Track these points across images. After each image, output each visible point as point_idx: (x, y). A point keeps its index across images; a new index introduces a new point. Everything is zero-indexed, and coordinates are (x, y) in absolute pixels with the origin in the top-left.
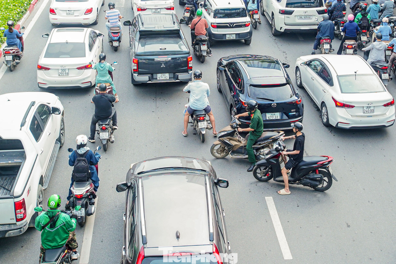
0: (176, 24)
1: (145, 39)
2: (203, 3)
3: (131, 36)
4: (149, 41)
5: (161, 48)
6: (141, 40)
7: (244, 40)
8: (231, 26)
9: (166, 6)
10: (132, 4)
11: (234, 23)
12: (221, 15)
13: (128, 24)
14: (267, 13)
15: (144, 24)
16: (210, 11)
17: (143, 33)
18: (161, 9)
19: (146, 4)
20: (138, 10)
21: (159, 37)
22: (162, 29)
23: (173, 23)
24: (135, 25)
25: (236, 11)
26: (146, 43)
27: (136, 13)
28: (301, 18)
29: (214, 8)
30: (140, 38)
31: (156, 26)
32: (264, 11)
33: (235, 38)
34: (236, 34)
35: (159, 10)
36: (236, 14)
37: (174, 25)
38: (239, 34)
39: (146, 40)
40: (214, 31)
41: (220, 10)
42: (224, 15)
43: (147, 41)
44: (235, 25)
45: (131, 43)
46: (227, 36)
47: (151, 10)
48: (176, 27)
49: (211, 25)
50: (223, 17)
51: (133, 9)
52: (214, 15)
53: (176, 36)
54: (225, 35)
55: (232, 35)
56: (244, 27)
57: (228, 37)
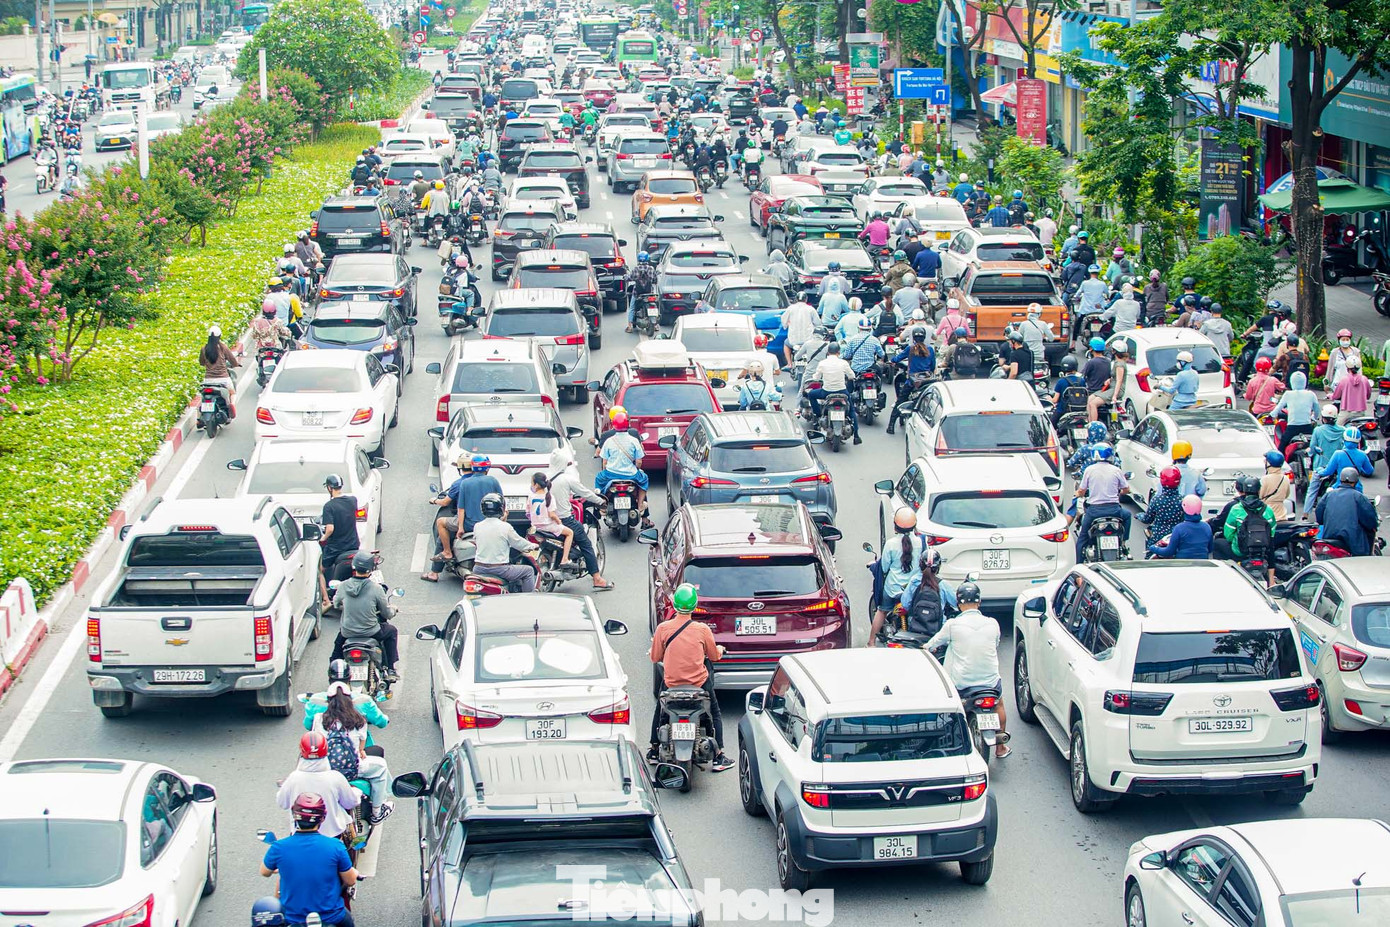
0: (635, 788)
1: (491, 862)
2: (764, 690)
3: (424, 844)
4: (507, 870)
5: (563, 903)
6: (473, 865)
7: (957, 863)
8: (898, 796)
9: (593, 706)
10: (436, 695)
11: (909, 785)
12: (852, 748)
13: (415, 788)
14: (1048, 711)
15: (484, 787)
16: (798, 727)
17: (484, 831)
18: (571, 723)
19: (498, 697)
20: (462, 725)
21: (553, 851)
22: (570, 812)
23: (619, 782)
24: (446, 795)
25: (922, 726)
26: (497, 880)
27: (453, 737)
28: (1203, 728)
29: (815, 712)
30: (467, 857)
31: (543, 798)
32: (1032, 703)
33: (915, 854)
34: (920, 835)
35: (557, 724)
36: (919, 742)
37: (627, 792)
38: (932, 835)
39: (495, 864)
40: (813, 821)
41: (843, 723)
42: (865, 744)
43: (497, 868)
44: (913, 790)
45: (426, 876)
46: (880, 845)
47: (521, 723)
48: (635, 803)
49: (803, 793)
50: (861, 756)
51: (436, 719)
52: (814, 745)
53: (635, 844)
54: (870, 838)
55: (904, 840)
56: (955, 801)
57: (881, 851)
